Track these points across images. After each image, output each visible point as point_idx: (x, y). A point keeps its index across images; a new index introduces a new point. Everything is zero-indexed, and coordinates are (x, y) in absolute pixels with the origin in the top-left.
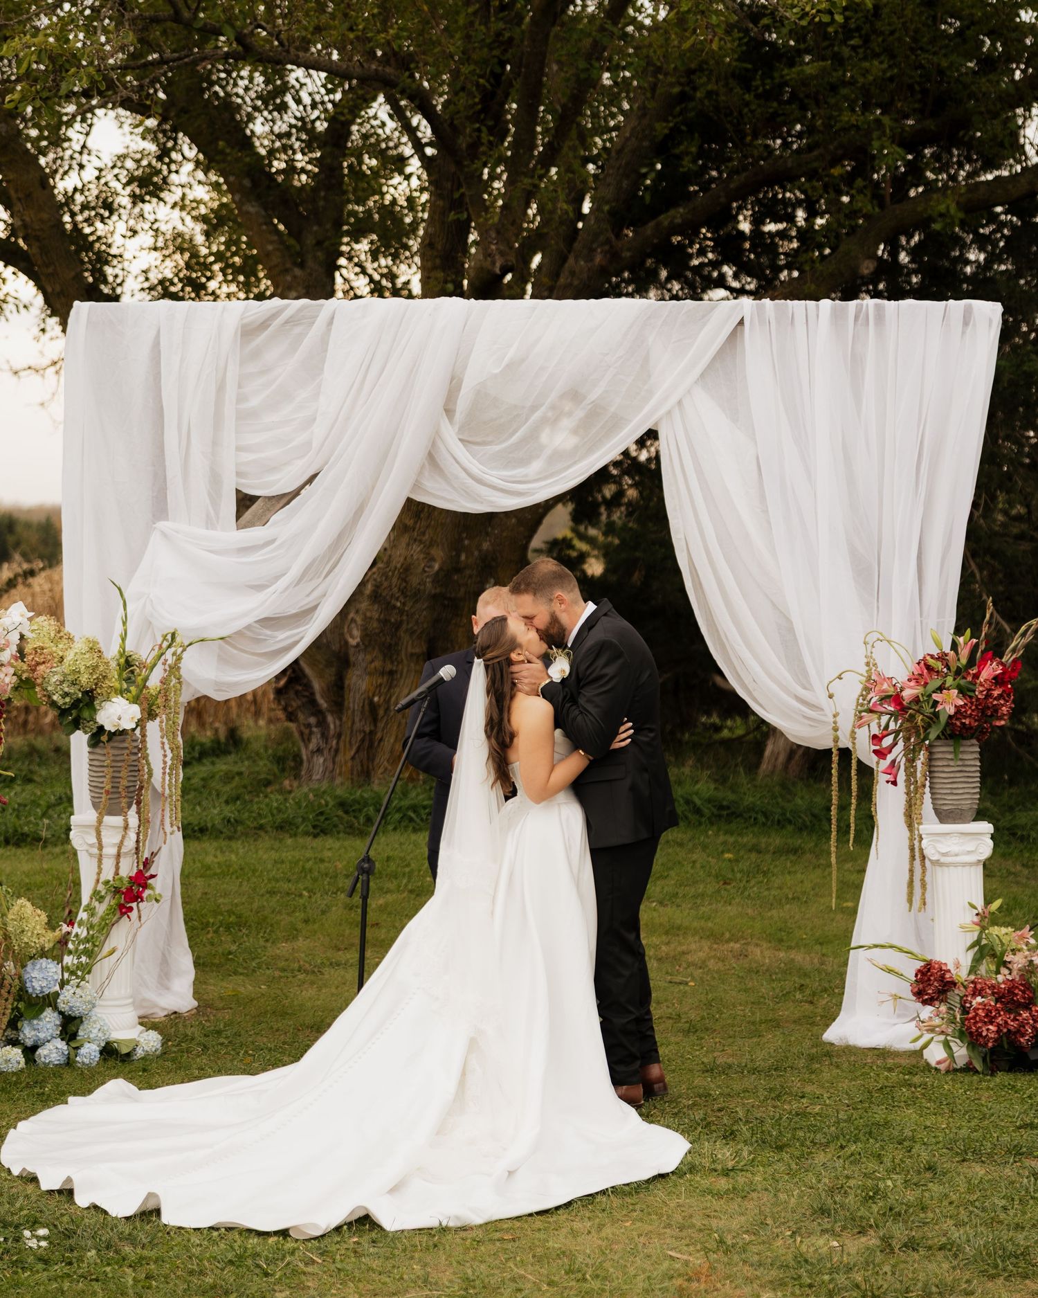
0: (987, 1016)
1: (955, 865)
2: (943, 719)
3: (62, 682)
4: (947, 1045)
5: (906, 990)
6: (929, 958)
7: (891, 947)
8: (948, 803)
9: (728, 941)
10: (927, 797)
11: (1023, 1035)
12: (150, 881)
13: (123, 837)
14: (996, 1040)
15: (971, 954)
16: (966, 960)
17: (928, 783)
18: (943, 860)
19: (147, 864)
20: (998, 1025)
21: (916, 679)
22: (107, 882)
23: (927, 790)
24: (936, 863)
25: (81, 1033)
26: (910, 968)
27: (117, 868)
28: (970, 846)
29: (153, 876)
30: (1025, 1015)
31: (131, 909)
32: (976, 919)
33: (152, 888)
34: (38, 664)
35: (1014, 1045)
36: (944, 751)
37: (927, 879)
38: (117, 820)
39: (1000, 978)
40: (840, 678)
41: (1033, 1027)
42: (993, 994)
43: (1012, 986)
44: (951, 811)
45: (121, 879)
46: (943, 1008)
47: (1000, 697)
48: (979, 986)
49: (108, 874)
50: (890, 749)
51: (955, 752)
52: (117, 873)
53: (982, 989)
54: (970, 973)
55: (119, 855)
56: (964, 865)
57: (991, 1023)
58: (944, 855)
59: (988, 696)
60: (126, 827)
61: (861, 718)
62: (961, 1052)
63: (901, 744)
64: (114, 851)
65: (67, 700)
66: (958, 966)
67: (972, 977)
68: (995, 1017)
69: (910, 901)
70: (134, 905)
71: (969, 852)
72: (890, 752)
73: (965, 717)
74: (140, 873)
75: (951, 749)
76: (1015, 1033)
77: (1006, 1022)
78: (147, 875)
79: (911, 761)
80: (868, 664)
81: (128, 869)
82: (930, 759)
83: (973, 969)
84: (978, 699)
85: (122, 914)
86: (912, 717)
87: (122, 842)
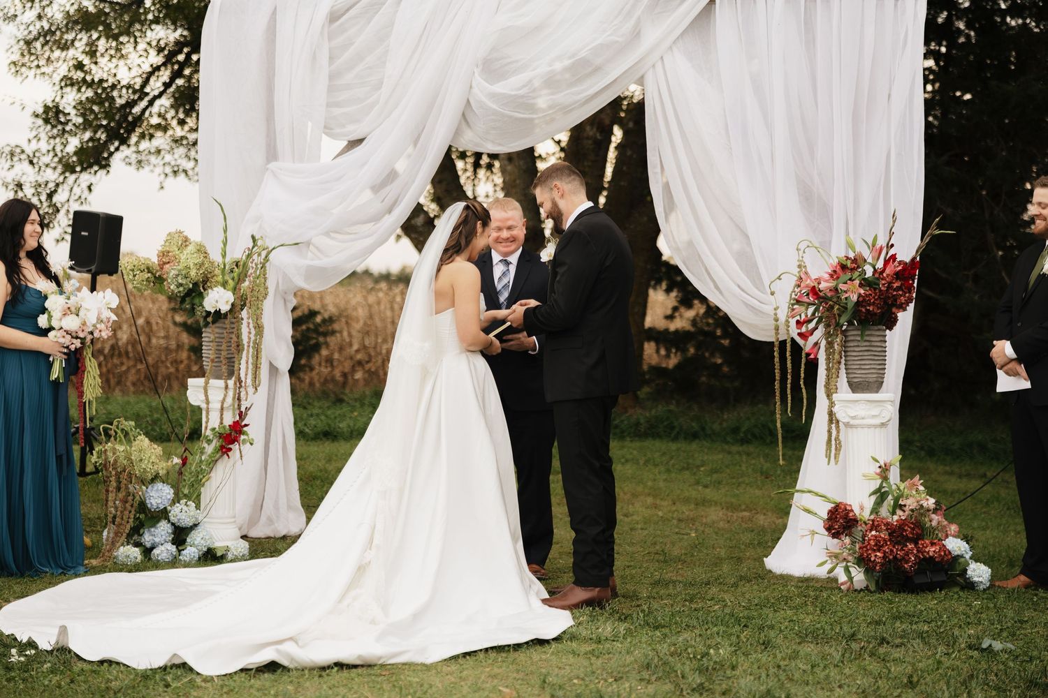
0: (876, 545)
1: (862, 426)
2: (850, 306)
3: (178, 275)
4: (847, 570)
5: (819, 526)
6: (838, 500)
7: (810, 492)
8: (859, 376)
10: (843, 372)
11: (907, 562)
12: (245, 429)
13: (225, 396)
14: (882, 565)
15: (873, 498)
16: (869, 503)
17: (843, 361)
18: (852, 422)
19: (242, 415)
20: (885, 552)
21: (834, 275)
22: (214, 429)
23: (843, 366)
24: (847, 425)
25: (188, 540)
26: (823, 509)
27: (222, 419)
28: (875, 412)
29: (246, 425)
30: (910, 546)
31: (230, 449)
32: (879, 470)
33: (247, 435)
34: (165, 263)
35: (899, 569)
36: (854, 334)
37: (842, 437)
38: (219, 383)
39: (896, 518)
40: (779, 278)
41: (916, 556)
42: (887, 529)
43: (902, 523)
44: (860, 383)
45: (224, 427)
46: (847, 540)
47: (898, 289)
48: (876, 523)
49: (214, 423)
50: (812, 332)
51: (862, 335)
52: (221, 423)
53: (879, 525)
54: (871, 513)
55: (222, 409)
56: (869, 426)
57: (879, 551)
58: (853, 418)
59: (889, 287)
60: (227, 387)
61: (793, 310)
62: (859, 576)
63: (821, 328)
64: (219, 406)
65: (181, 289)
66: (862, 508)
67: (872, 517)
68: (882, 546)
69: (828, 456)
70: (232, 447)
71: (874, 416)
72: (812, 334)
73: (869, 305)
74: (237, 423)
75: (859, 333)
76: (901, 560)
77: (892, 551)
78: (243, 424)
79: (830, 344)
80: (799, 266)
81: (229, 419)
82: (844, 345)
83: (875, 511)
84: (880, 290)
85: (223, 453)
86: (832, 307)
87: (224, 399)
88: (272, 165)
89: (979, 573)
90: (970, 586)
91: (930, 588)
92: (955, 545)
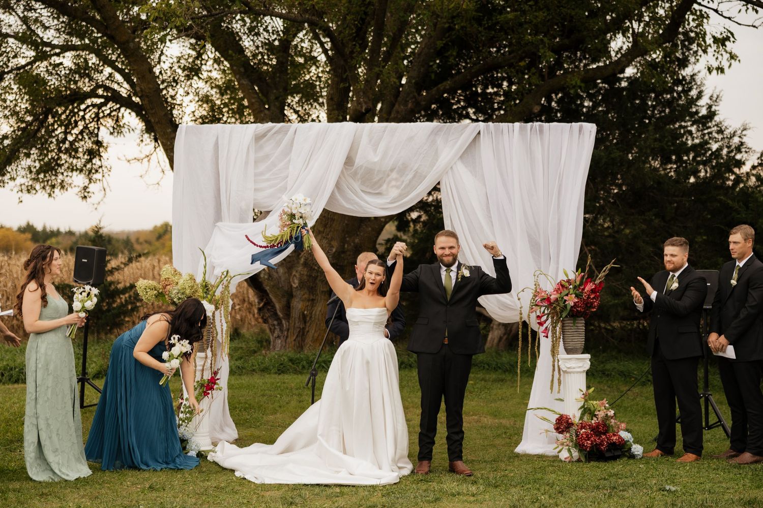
0: (586, 437)
1: (574, 373)
2: (569, 308)
3: (178, 293)
4: (569, 451)
5: (551, 427)
6: (561, 413)
7: (545, 409)
8: (571, 345)
9: (473, 415)
10: (561, 343)
11: (603, 445)
12: (217, 381)
13: (205, 362)
14: (590, 447)
15: (580, 411)
16: (578, 414)
17: (562, 337)
18: (568, 370)
19: (216, 373)
20: (592, 441)
21: (557, 290)
22: (198, 382)
23: (561, 340)
24: (565, 372)
25: (187, 447)
26: (554, 418)
27: (202, 375)
28: (581, 364)
29: (218, 379)
30: (604, 437)
31: (209, 393)
32: (583, 396)
33: (218, 384)
34: (167, 285)
35: (599, 450)
36: (569, 322)
37: (562, 378)
38: (202, 355)
39: (593, 422)
40: (523, 291)
41: (607, 442)
42: (590, 428)
43: (598, 425)
44: (572, 349)
45: (204, 380)
46: (568, 435)
47: (594, 298)
48: (583, 425)
49: (198, 378)
50: (545, 322)
51: (574, 323)
52: (202, 378)
53: (585, 426)
54: (580, 420)
55: (203, 370)
56: (578, 372)
57: (589, 440)
58: (569, 368)
59: (589, 298)
60: (206, 357)
61: (532, 308)
62: (576, 454)
63: (550, 319)
64: (201, 368)
65: (180, 301)
66: (574, 417)
67: (581, 422)
68: (590, 438)
69: (552, 388)
70: (210, 392)
71: (580, 367)
72: (545, 323)
73: (578, 307)
74: (212, 378)
75: (572, 322)
76: (599, 445)
77: (595, 440)
78: (216, 378)
79: (554, 328)
80: (535, 285)
81: (207, 376)
82: (563, 327)
83: (581, 418)
84: (584, 299)
85: (205, 395)
86: (555, 308)
87: (204, 364)
88: (219, 224)
89: (637, 449)
90: (633, 456)
91: (614, 458)
92: (625, 435)
